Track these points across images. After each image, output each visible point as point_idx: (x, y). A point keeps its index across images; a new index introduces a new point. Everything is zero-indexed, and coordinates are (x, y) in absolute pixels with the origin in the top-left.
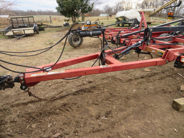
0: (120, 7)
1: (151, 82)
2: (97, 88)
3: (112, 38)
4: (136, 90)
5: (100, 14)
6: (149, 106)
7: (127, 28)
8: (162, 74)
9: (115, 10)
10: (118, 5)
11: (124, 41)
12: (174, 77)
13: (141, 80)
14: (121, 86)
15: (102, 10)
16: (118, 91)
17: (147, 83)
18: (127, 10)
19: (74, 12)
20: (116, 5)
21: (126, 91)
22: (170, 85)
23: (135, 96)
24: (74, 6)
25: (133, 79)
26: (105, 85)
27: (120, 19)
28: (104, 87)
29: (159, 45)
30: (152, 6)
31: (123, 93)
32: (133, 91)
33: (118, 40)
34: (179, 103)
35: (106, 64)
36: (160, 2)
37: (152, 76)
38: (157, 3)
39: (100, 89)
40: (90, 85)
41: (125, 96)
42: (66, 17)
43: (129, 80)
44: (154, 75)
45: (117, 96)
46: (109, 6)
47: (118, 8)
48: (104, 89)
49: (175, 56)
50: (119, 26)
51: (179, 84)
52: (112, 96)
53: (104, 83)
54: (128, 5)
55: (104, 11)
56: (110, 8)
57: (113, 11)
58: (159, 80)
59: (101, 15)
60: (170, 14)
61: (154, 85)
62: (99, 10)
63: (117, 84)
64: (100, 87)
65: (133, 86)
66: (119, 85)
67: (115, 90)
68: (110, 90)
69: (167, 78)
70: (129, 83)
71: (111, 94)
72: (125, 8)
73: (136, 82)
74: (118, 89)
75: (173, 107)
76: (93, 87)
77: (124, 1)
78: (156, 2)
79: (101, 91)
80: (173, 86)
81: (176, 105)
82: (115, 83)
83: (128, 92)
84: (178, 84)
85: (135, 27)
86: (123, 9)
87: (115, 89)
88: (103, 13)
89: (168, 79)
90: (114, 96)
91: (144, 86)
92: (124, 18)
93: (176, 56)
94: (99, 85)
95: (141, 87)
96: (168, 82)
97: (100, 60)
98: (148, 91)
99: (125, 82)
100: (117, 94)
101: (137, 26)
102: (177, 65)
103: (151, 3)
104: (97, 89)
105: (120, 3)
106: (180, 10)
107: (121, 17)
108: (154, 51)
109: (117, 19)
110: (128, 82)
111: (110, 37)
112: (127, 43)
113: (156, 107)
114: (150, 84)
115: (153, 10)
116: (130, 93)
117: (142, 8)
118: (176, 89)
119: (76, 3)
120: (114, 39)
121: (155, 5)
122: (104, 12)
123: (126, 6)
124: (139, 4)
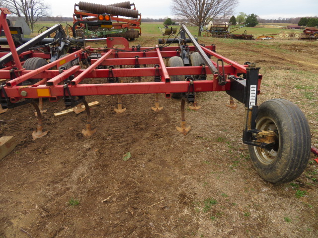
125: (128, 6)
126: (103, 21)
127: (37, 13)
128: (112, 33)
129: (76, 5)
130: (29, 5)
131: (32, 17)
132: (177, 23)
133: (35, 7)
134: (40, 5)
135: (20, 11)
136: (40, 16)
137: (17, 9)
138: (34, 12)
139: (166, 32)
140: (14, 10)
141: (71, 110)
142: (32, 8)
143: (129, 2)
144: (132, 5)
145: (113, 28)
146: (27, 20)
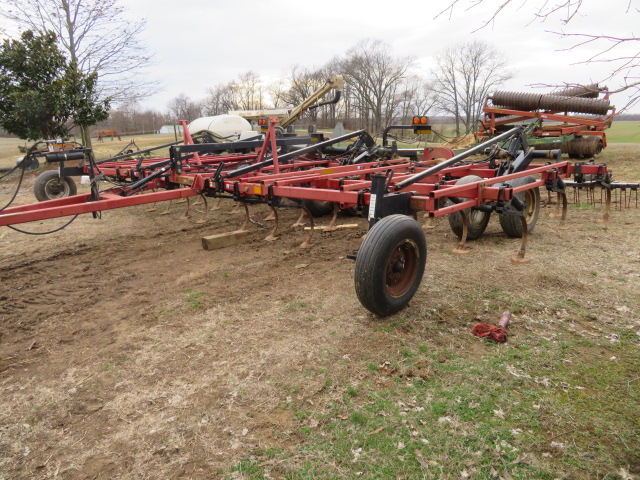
5: (159, 128)
10: (218, 96)
15: (166, 113)
19: (51, 123)
20: (209, 96)
24: (48, 106)
42: (25, 138)
46: (188, 102)
47: (220, 105)
54: (251, 97)
55: (173, 114)
56: (192, 105)
59: (165, 130)
62: (155, 116)
72: (240, 104)
77: (233, 83)
88: (168, 124)
105: (225, 91)
119: (53, 99)
122: (174, 120)
123: (245, 99)
124: (283, 94)
125: (593, 92)
128: (537, 143)
130: (477, 97)
135: (460, 107)
137: (456, 106)
140: (451, 107)
143: (597, 86)
144: (602, 90)
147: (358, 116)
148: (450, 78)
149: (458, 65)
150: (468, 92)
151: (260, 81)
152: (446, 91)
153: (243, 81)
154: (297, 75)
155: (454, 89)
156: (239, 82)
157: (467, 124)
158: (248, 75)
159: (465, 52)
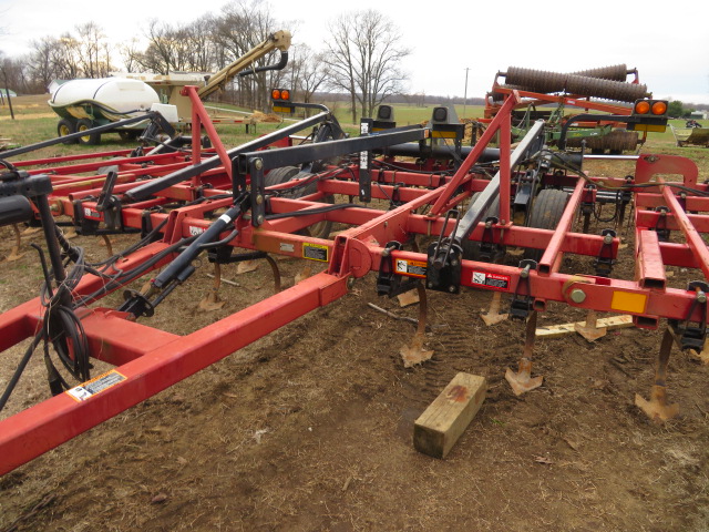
0: (59, 64)
1: (304, 367)
2: (69, 503)
3: (78, 209)
4: (262, 427)
6: (346, 485)
7: (128, 152)
8: (325, 322)
9: (35, 75)
10: (47, 52)
11: (145, 220)
12: (365, 324)
13: (263, 371)
14: (192, 436)
16: (188, 470)
17: (290, 377)
18: (91, 73)
20: (35, 52)
21: (224, 453)
22: (369, 361)
23: (273, 461)
25: (232, 377)
26: (110, 459)
27: (73, 112)
28: (109, 478)
29: (295, 216)
30: (187, 65)
31: (214, 468)
32: (254, 441)
33: (113, 215)
34: (437, 429)
35: (92, 360)
36: (211, 51)
37: (295, 339)
38: (201, 54)
39: (91, 501)
40: (17, 501)
41: (229, 484)
43: (215, 391)
44: (302, 336)
45: (196, 501)
47: (50, 65)
48: (110, 491)
49: (371, 254)
50: (76, 141)
51: (392, 346)
52: (170, 514)
53: (97, 453)
54: (94, 56)
57: (28, 78)
58: (326, 349)
60: (281, 97)
61: (317, 376)
63: (168, 431)
64: (82, 490)
65: (245, 413)
66: (181, 431)
67: (173, 472)
68: (145, 481)
69: (347, 334)
70: (221, 405)
71: (161, 502)
72: (80, 66)
73: (249, 389)
74: (182, 460)
75: (419, 449)
76: (40, 508)
77: (68, 37)
78: (198, 50)
79: (98, 507)
80: (377, 359)
81: (428, 441)
82: (157, 429)
83: (232, 454)
84: (388, 344)
85: (160, 146)
86: (74, 69)
87: (170, 467)
89: (349, 335)
90: (178, 510)
91: (285, 400)
92: (94, 109)
93: (377, 254)
94: (73, 475)
95: (277, 409)
96: (358, 350)
97: (51, 346)
98: (312, 416)
99: (200, 407)
100: (192, 491)
101: (166, 142)
102: (386, 288)
103: (181, 53)
104: (68, 511)
105: (56, 46)
106: (278, 80)
107: (78, 105)
108: (289, 248)
109: (61, 111)
110: (215, 399)
111: (63, 205)
112: (162, 226)
113: (369, 479)
114: (305, 379)
115: (203, 80)
116: (247, 458)
117: (153, 68)
118: (392, 368)
120: (88, 212)
121: (196, 60)
123: (87, 59)
124: (139, 55)
125: (619, 74)
126: (647, 116)
127: (384, 89)
128: (574, 136)
129: (500, 74)
130: (373, 73)
131: (375, 94)
132: (697, 113)
133: (383, 77)
134: (393, 73)
135: (356, 84)
136: (389, 92)
137: (352, 81)
138: (380, 86)
139: (692, 137)
140: (347, 82)
141: (569, 327)
142: (377, 79)
143: (624, 66)
144: (630, 72)
145: (576, 124)
146: (364, 100)
147: (236, 87)
148: (345, 49)
149: (352, 35)
150: (363, 66)
151: (105, 36)
152: (341, 65)
153: (82, 35)
154: (156, 33)
155: (349, 62)
156: (76, 36)
157: (363, 103)
158: (89, 27)
159: (360, 20)
